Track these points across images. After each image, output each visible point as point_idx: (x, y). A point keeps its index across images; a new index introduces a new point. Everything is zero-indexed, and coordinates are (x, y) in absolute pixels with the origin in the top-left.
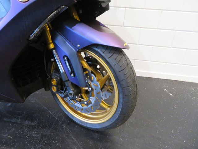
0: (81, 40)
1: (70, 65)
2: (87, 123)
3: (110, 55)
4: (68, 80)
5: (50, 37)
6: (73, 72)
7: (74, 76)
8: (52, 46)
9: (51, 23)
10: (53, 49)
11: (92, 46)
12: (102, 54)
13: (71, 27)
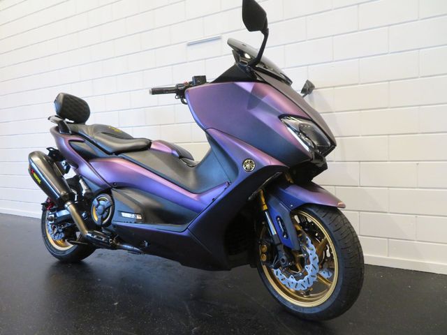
0: (294, 200)
1: (283, 226)
2: (303, 308)
3: (324, 214)
4: (281, 243)
5: (263, 200)
6: (285, 233)
7: (287, 237)
8: (265, 207)
9: (265, 188)
10: (266, 210)
11: (306, 206)
12: (316, 214)
13: (284, 189)
